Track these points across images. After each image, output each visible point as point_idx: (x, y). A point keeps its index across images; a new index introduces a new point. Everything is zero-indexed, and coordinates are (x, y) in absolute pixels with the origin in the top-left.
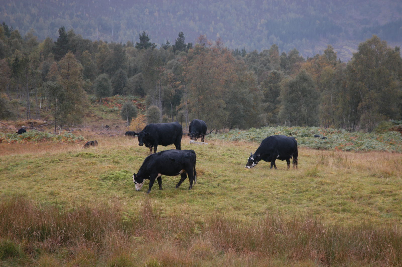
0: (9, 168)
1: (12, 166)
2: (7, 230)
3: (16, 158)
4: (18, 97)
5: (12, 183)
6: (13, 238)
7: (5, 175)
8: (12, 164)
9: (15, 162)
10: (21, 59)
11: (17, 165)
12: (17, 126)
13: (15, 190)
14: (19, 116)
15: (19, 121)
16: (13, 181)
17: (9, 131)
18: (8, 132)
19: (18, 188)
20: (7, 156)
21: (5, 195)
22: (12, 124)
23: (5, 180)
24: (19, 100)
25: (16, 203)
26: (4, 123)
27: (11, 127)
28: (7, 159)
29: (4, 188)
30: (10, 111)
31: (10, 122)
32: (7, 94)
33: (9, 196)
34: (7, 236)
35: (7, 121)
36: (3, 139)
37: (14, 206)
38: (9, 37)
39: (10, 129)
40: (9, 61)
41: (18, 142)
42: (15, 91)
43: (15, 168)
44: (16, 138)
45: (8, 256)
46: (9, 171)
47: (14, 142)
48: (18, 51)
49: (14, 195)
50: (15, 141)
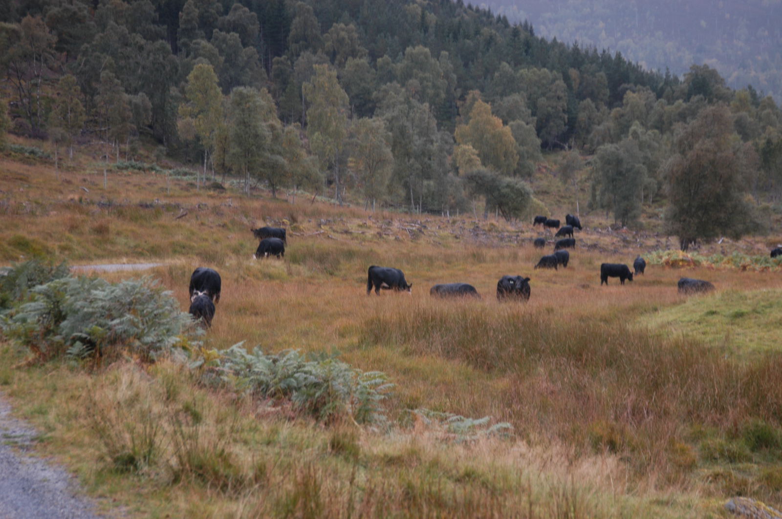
0: (759, 310)
1: (763, 306)
2: (758, 405)
3: (770, 295)
4: (771, 199)
5: (763, 334)
6: (768, 419)
7: (753, 321)
8: (762, 303)
9: (768, 300)
10: (775, 141)
11: (771, 306)
12: (769, 244)
13: (769, 344)
14: (772, 229)
15: (771, 237)
16: (765, 330)
17: (756, 252)
18: (754, 254)
19: (773, 341)
20: (755, 292)
21: (754, 352)
22: (761, 242)
23: (752, 329)
24: (772, 205)
25: (771, 364)
26: (749, 240)
27: (760, 246)
28: (756, 296)
29: (751, 341)
30: (758, 221)
31: (758, 239)
32: (753, 195)
33: (759, 353)
34: (759, 415)
35: (754, 236)
36: (749, 265)
37: (769, 369)
38: (757, 107)
39: (759, 250)
40: (756, 145)
41: (771, 269)
42: (766, 190)
43: (768, 310)
44: (767, 263)
45: (762, 446)
46: (758, 315)
47: (764, 270)
48: (771, 129)
49: (767, 352)
50: (766, 268)
